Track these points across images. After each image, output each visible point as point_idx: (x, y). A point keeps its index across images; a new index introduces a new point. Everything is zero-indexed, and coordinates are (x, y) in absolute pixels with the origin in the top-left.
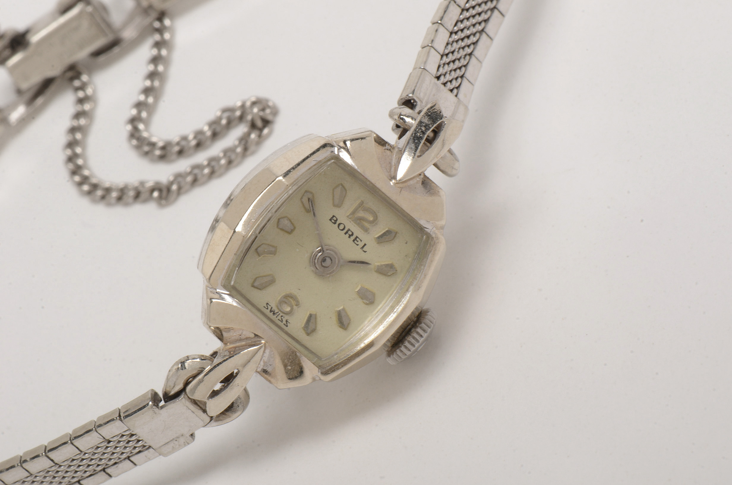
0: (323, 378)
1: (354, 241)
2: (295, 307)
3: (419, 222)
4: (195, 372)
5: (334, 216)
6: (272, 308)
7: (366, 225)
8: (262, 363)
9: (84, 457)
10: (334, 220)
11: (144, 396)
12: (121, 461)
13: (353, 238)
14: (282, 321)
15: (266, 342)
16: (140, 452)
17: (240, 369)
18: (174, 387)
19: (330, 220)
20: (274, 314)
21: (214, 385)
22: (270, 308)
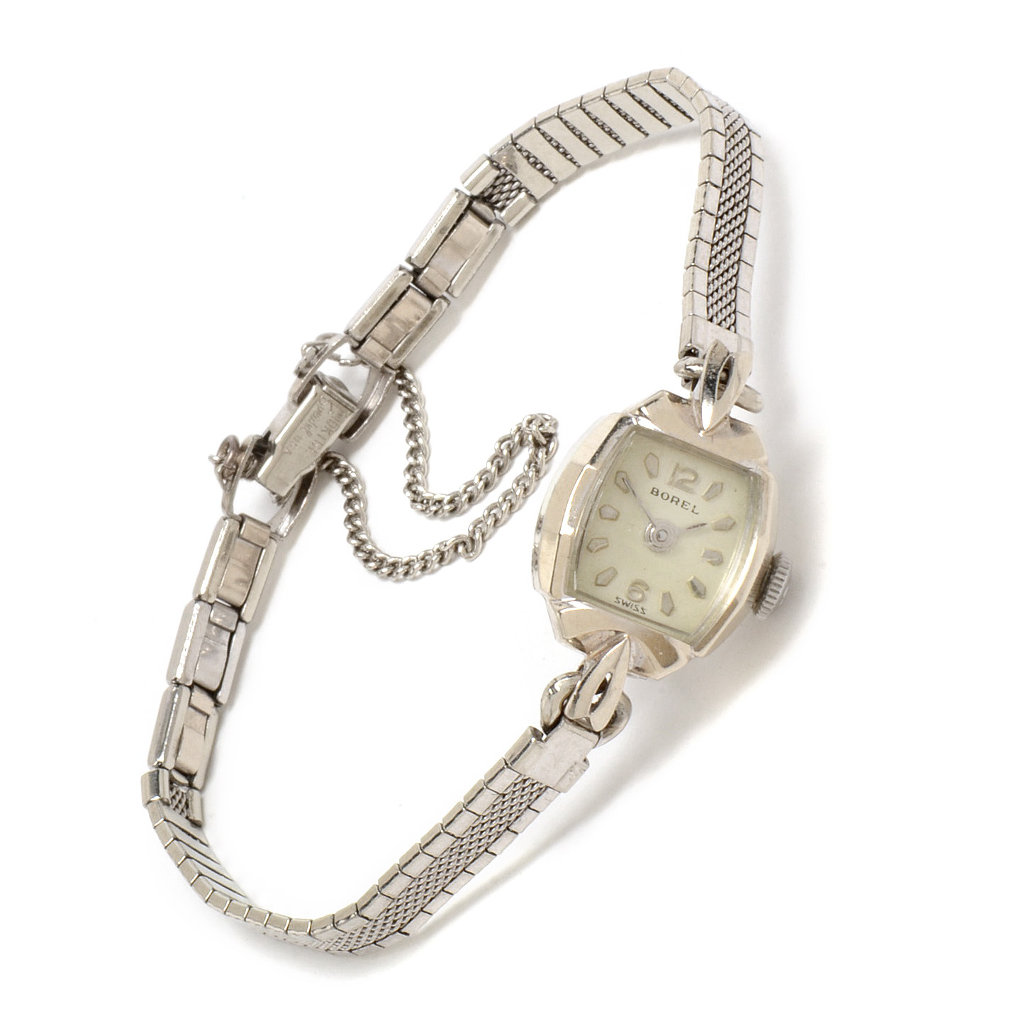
0: (697, 654)
1: (682, 506)
2: (645, 592)
3: (741, 464)
4: (568, 692)
5: (654, 488)
6: (623, 601)
7: (689, 485)
8: (632, 659)
9: (483, 822)
10: (655, 492)
11: (525, 735)
12: (522, 813)
13: (680, 503)
14: (638, 610)
15: (629, 634)
16: (538, 796)
17: (612, 671)
18: (551, 714)
19: (652, 493)
20: (627, 605)
21: (591, 699)
22: (621, 601)
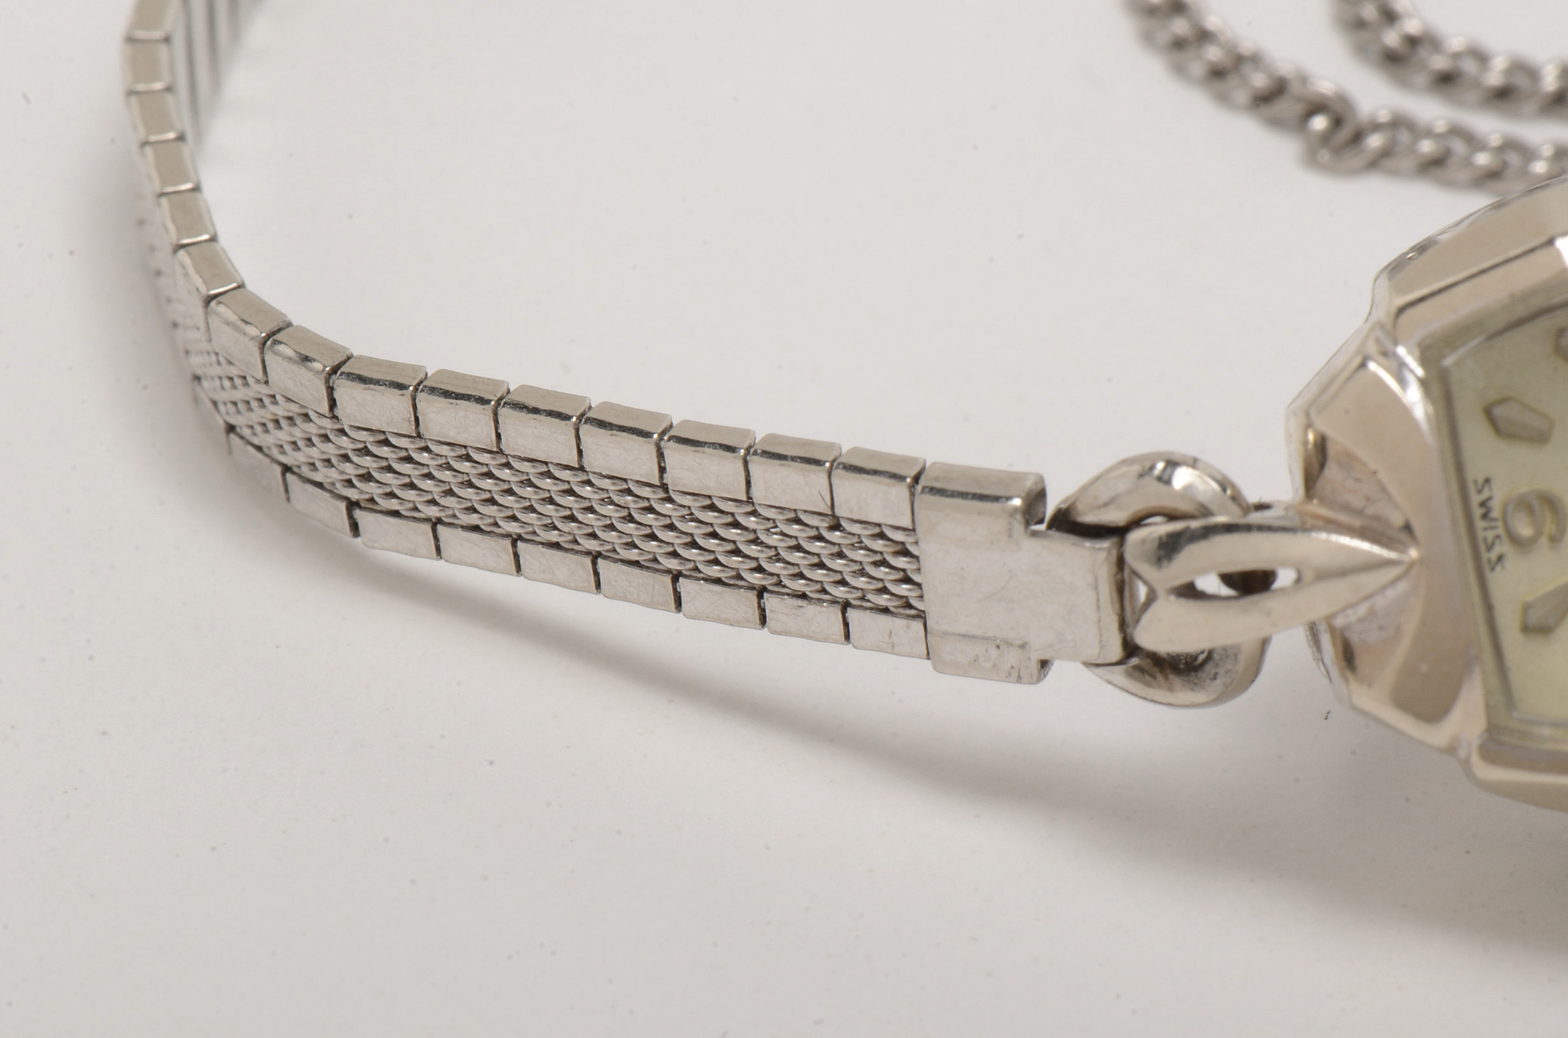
0: (1476, 760)
2: (1544, 540)
4: (1185, 507)
6: (1490, 499)
8: (1362, 610)
9: (742, 520)
11: (1017, 477)
12: (820, 601)
14: (1489, 548)
15: (1421, 561)
16: (885, 610)
17: (1308, 575)
18: (1106, 505)
20: (1485, 516)
21: (1204, 571)
22: (1486, 494)
